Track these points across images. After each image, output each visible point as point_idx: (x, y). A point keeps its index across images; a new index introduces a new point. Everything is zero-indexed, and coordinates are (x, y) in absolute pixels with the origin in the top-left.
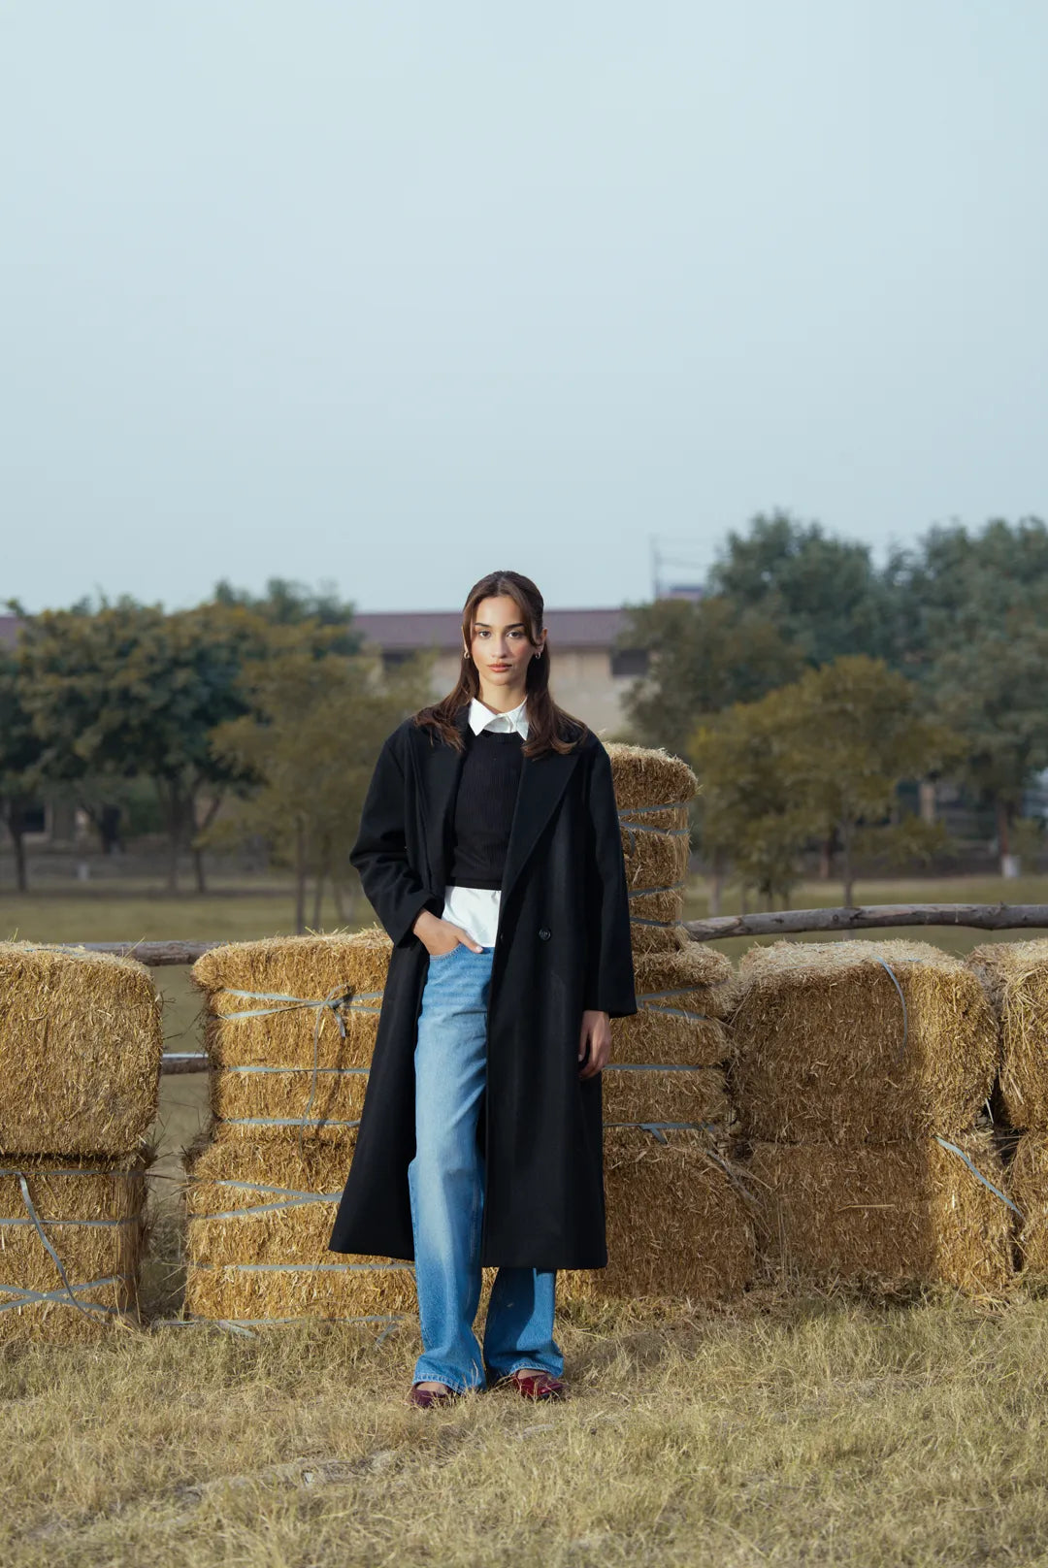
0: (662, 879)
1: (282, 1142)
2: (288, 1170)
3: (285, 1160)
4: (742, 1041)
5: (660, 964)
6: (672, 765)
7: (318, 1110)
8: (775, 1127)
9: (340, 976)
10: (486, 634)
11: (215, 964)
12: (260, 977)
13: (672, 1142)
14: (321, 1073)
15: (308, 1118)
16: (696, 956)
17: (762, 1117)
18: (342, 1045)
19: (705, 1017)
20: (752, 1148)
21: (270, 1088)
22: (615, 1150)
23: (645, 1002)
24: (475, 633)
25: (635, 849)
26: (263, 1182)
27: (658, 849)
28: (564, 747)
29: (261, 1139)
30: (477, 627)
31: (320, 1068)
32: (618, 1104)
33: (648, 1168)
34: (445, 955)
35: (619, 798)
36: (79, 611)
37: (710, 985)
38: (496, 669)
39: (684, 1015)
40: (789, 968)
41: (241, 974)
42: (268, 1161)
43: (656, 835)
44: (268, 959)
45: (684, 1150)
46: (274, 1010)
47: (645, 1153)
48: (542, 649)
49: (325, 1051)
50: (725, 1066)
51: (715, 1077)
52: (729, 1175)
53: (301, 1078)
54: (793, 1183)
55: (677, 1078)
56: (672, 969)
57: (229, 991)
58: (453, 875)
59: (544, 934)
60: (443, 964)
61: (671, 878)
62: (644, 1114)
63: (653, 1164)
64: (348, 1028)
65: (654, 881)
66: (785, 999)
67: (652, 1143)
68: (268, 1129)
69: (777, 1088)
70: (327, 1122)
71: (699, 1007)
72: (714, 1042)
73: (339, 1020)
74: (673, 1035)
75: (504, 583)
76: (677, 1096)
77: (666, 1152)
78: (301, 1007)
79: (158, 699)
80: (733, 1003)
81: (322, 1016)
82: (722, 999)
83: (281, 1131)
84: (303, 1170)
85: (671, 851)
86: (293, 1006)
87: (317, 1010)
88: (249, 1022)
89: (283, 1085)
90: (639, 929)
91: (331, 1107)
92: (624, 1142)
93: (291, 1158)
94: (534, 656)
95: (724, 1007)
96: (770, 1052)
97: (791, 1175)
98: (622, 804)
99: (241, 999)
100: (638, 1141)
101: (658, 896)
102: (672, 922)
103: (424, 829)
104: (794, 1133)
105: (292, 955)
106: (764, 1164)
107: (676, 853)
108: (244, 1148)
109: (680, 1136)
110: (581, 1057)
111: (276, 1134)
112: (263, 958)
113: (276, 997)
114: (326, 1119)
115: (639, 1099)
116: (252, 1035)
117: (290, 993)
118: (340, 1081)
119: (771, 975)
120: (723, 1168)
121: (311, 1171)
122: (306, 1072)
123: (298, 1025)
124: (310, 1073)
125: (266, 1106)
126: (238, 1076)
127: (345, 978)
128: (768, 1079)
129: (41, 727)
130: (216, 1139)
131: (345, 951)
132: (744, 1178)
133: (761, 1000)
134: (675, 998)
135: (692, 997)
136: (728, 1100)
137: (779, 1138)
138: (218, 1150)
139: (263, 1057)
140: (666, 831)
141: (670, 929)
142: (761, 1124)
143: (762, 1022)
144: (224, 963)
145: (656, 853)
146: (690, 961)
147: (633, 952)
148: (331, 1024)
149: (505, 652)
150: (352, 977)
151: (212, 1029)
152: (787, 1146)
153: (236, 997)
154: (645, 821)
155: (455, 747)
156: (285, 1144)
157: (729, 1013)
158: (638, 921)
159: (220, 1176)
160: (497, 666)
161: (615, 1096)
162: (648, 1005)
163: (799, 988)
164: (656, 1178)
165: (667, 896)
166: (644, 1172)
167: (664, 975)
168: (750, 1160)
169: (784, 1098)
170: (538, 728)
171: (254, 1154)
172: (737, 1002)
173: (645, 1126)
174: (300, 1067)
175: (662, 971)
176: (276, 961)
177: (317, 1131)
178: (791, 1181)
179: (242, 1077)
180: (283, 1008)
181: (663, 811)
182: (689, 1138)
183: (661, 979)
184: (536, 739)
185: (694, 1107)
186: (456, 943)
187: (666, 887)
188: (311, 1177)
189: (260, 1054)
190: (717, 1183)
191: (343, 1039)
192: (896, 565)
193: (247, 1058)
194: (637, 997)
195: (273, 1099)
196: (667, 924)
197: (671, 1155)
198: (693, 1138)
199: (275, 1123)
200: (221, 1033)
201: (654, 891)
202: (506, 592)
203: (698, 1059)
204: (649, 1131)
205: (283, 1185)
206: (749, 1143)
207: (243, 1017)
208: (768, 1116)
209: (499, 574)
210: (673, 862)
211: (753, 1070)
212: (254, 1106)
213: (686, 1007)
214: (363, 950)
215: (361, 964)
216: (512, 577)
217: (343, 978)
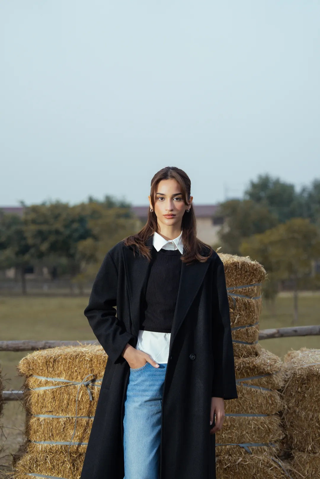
0: (249, 321)
1: (60, 453)
2: (63, 468)
3: (62, 462)
4: (288, 401)
5: (248, 363)
6: (254, 265)
7: (78, 438)
8: (305, 444)
9: (90, 370)
10: (162, 199)
11: (28, 363)
12: (51, 370)
13: (254, 453)
14: (80, 418)
15: (73, 441)
16: (266, 359)
17: (299, 440)
18: (90, 404)
19: (271, 390)
20: (293, 455)
21: (54, 426)
22: (226, 457)
23: (241, 382)
24: (157, 198)
25: (236, 306)
26: (50, 474)
27: (247, 306)
28: (203, 259)
29: (50, 452)
30: (158, 195)
31: (79, 416)
32: (228, 434)
33: (243, 467)
34: (138, 369)
35: (228, 281)
36: (43, 205)
37: (273, 374)
38: (168, 217)
39: (260, 389)
40: (311, 365)
41: (41, 368)
42: (53, 463)
43: (246, 300)
44: (55, 361)
45: (261, 458)
46: (57, 387)
47: (241, 459)
48: (190, 207)
49: (82, 407)
50: (280, 414)
51: (276, 420)
52: (283, 471)
53: (70, 421)
54: (315, 473)
55: (257, 420)
56: (254, 366)
57: (35, 377)
58: (143, 325)
59: (192, 357)
60: (138, 374)
61: (253, 321)
62: (241, 439)
63: (245, 465)
64: (93, 396)
65: (245, 322)
66: (310, 381)
67: (245, 454)
68: (53, 447)
69: (306, 425)
70: (83, 443)
71: (267, 385)
72: (275, 402)
73: (89, 392)
74: (255, 399)
75: (171, 172)
76: (257, 430)
77: (252, 459)
78: (70, 385)
79: (67, 232)
80: (283, 382)
81: (81, 389)
82: (279, 380)
83: (60, 448)
84: (70, 468)
85: (254, 308)
86: (66, 384)
87: (79, 386)
88: (45, 392)
89: (61, 424)
90: (238, 346)
91: (84, 436)
92: (231, 453)
93: (64, 462)
94: (186, 211)
95: (280, 384)
96: (303, 407)
97: (314, 470)
98: (230, 284)
99: (41, 381)
100: (237, 453)
101: (247, 330)
102: (254, 342)
103: (129, 300)
104: (315, 448)
105: (66, 359)
106: (300, 463)
107: (256, 308)
108: (41, 457)
109: (259, 450)
110: (211, 423)
111: (57, 449)
112: (52, 360)
113: (57, 379)
114: (82, 442)
115: (238, 431)
116: (46, 399)
117: (65, 378)
118: (89, 422)
119: (302, 368)
120: (280, 467)
121: (74, 468)
122: (72, 418)
123: (69, 394)
124: (74, 419)
125: (52, 435)
126: (39, 419)
127: (92, 371)
128: (301, 420)
129: (30, 241)
130: (27, 451)
131: (92, 357)
132: (290, 471)
133: (298, 381)
134: (256, 380)
135: (264, 380)
136: (282, 430)
137: (307, 450)
138: (28, 457)
139: (51, 410)
140: (251, 298)
141: (253, 345)
142: (298, 443)
143: (299, 392)
144: (33, 363)
145: (246, 308)
146: (263, 362)
147: (235, 358)
148: (85, 394)
149: (173, 208)
150: (96, 370)
151: (27, 395)
152: (311, 455)
153: (38, 380)
154: (240, 293)
155: (146, 257)
156: (61, 454)
157: (282, 387)
158: (237, 342)
159: (28, 471)
160: (169, 215)
161: (226, 430)
162: (242, 384)
163: (317, 375)
164: (247, 472)
165: (251, 330)
166: (241, 468)
167: (250, 369)
168: (293, 461)
169: (310, 430)
170: (189, 248)
171: (46, 459)
172: (286, 381)
173: (241, 445)
174: (70, 415)
175: (249, 367)
176: (58, 362)
177: (77, 448)
178: (314, 472)
179: (41, 420)
180: (61, 385)
181: (250, 288)
182: (263, 451)
183: (249, 371)
184: (188, 254)
185: (265, 435)
186: (145, 362)
187: (251, 325)
188: (74, 471)
189: (50, 409)
190: (277, 475)
191: (91, 402)
192: (304, 190)
193: (44, 410)
194: (237, 381)
195: (56, 431)
196: (251, 343)
197: (254, 460)
198: (265, 451)
199: (57, 444)
200: (31, 397)
201: (245, 327)
202: (173, 177)
203: (267, 411)
204: (243, 447)
205: (60, 476)
206: (292, 452)
207: (41, 390)
208: (302, 439)
209: (168, 169)
210: (254, 313)
211: (294, 415)
212: (46, 435)
213: (260, 385)
214: (101, 357)
215: (100, 364)
216: (175, 169)
217: (91, 370)
